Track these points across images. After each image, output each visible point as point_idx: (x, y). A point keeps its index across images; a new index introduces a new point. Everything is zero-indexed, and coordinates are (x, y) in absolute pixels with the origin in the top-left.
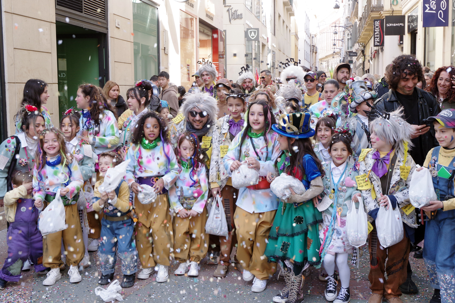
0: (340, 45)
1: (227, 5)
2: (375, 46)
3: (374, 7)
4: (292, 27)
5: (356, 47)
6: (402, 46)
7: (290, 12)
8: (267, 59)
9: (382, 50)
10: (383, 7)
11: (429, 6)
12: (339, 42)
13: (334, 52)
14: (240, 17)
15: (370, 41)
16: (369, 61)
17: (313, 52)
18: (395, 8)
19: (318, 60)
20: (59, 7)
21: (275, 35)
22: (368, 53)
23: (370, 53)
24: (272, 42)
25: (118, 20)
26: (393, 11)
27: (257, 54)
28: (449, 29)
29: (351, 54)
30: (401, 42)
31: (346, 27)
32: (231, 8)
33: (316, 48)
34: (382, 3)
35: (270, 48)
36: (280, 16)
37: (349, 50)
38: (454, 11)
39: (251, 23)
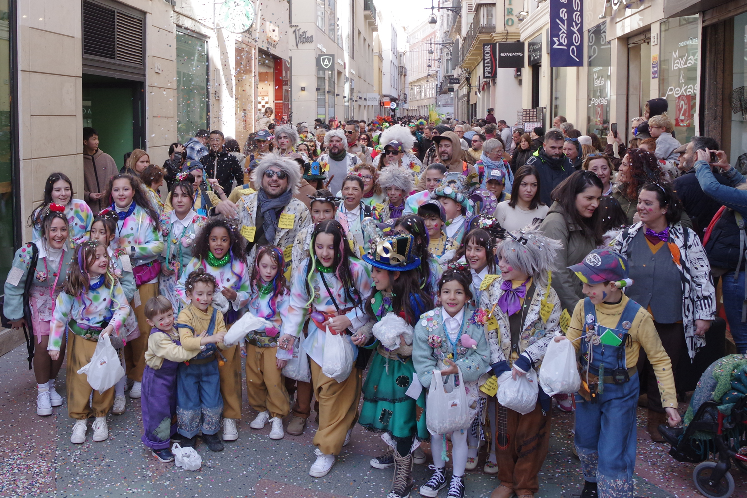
0: (436, 65)
1: (293, 24)
2: (484, 77)
3: (483, 28)
4: (375, 44)
5: (457, 72)
6: (520, 78)
7: (372, 26)
8: (344, 91)
9: (494, 83)
10: (494, 28)
11: (559, 41)
12: (435, 63)
13: (429, 75)
14: (309, 40)
15: (477, 67)
16: (476, 94)
17: (402, 75)
18: (511, 30)
19: (407, 85)
20: (86, 56)
21: (353, 58)
22: (475, 82)
23: (477, 83)
24: (350, 67)
25: (158, 64)
26: (508, 33)
27: (332, 83)
28: (584, 69)
29: (452, 81)
30: (519, 73)
31: (444, 45)
32: (298, 29)
33: (406, 69)
34: (493, 23)
35: (347, 76)
36: (359, 33)
37: (449, 74)
38: (589, 47)
39: (324, 47)
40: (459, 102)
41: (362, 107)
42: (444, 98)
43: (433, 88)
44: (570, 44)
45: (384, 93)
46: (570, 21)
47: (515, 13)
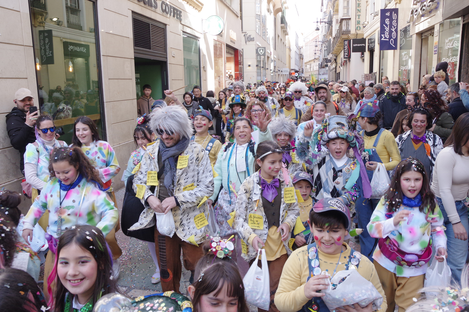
0: (319, 53)
1: (243, 32)
3: (344, 32)
4: (287, 42)
5: (330, 57)
6: (363, 58)
7: (285, 33)
8: (270, 67)
9: (349, 61)
10: (350, 31)
11: (384, 36)
13: (315, 58)
14: (252, 40)
15: (341, 53)
16: (340, 67)
17: (301, 58)
18: (359, 32)
19: (304, 64)
20: (136, 48)
21: (275, 49)
22: (339, 61)
23: (340, 61)
24: (274, 54)
25: (174, 52)
26: (357, 34)
27: (264, 63)
28: (398, 51)
29: (327, 61)
30: (363, 56)
31: (323, 42)
32: (246, 34)
33: (303, 55)
34: (350, 29)
35: (272, 59)
36: (279, 36)
37: (326, 58)
38: (401, 39)
39: (260, 43)
40: (331, 72)
41: (280, 75)
42: (323, 70)
43: (317, 66)
44: (390, 37)
45: (292, 68)
46: (391, 25)
47: (361, 23)
